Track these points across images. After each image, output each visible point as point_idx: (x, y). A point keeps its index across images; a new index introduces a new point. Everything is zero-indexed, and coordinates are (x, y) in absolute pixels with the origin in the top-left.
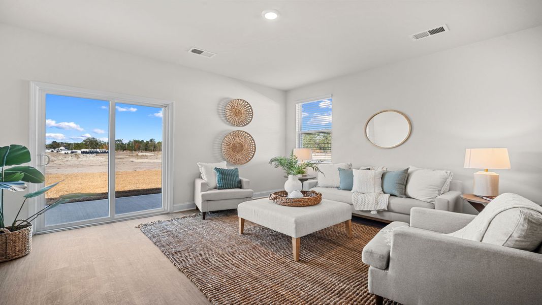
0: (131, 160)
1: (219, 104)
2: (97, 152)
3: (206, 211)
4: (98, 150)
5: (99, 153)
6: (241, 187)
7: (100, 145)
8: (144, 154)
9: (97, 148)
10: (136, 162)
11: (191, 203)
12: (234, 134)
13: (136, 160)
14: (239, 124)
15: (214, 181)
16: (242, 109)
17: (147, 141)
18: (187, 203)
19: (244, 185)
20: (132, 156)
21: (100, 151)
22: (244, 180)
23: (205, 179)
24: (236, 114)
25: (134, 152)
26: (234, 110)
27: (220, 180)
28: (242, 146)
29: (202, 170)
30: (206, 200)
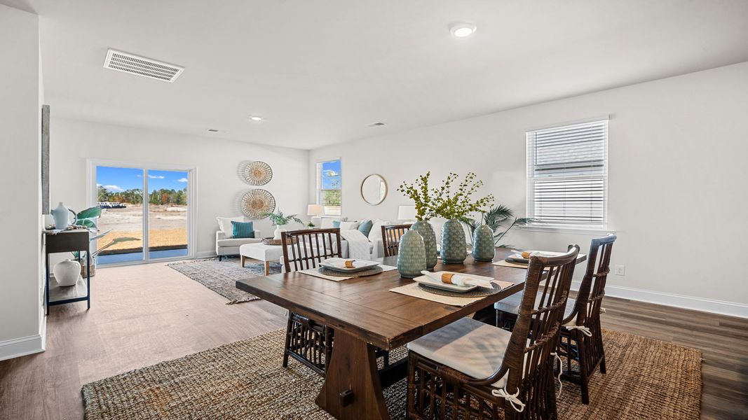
0: (158, 217)
1: (239, 167)
2: (108, 207)
3: (222, 255)
4: (108, 203)
5: (110, 208)
6: (254, 237)
7: (110, 197)
8: (175, 208)
9: (105, 201)
10: (163, 220)
11: (213, 251)
12: (254, 193)
13: (163, 218)
14: (259, 183)
15: (230, 231)
16: (262, 170)
17: (180, 191)
18: (209, 252)
19: (256, 235)
20: (158, 212)
21: (111, 206)
22: (256, 230)
23: (223, 231)
24: (255, 174)
25: (160, 205)
26: (253, 171)
27: (234, 232)
28: (262, 203)
29: (221, 223)
30: (222, 246)
